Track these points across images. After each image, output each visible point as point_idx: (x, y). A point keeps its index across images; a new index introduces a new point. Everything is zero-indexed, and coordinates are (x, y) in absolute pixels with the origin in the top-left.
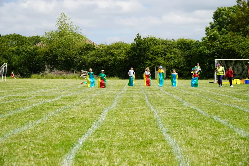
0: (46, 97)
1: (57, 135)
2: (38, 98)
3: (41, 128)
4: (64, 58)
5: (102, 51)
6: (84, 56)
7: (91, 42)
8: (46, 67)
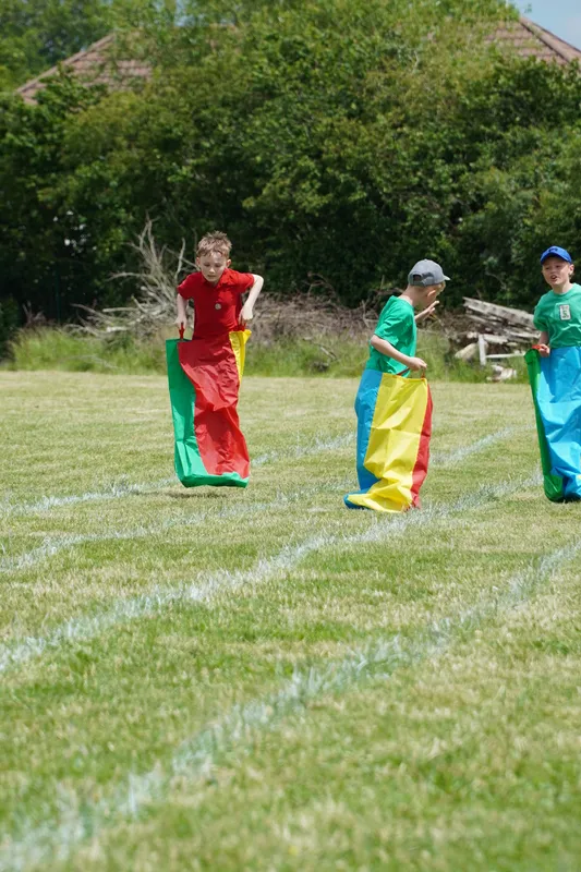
7: (551, 48)
8: (147, 270)
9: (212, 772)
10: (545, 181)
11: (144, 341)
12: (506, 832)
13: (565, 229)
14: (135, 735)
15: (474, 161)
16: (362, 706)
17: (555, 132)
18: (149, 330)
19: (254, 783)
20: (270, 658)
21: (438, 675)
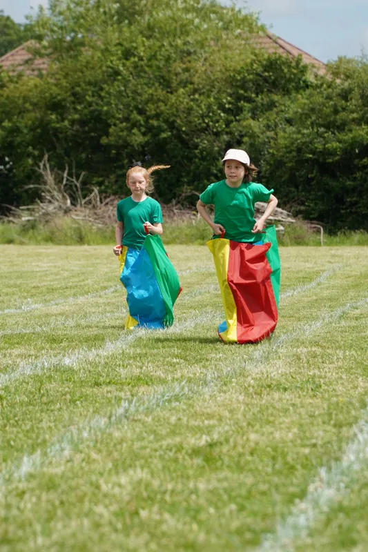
0: (53, 340)
1: (128, 535)
2: (12, 345)
3: (39, 498)
4: (144, 134)
5: (345, 95)
6: (251, 122)
7: (284, 48)
8: (45, 183)
9: (70, 456)
10: (280, 126)
11: (44, 226)
12: (241, 485)
13: (290, 152)
14: (28, 437)
15: (238, 115)
16: (162, 420)
17: (286, 97)
18: (47, 219)
19: (94, 460)
20: (109, 395)
21: (208, 403)
